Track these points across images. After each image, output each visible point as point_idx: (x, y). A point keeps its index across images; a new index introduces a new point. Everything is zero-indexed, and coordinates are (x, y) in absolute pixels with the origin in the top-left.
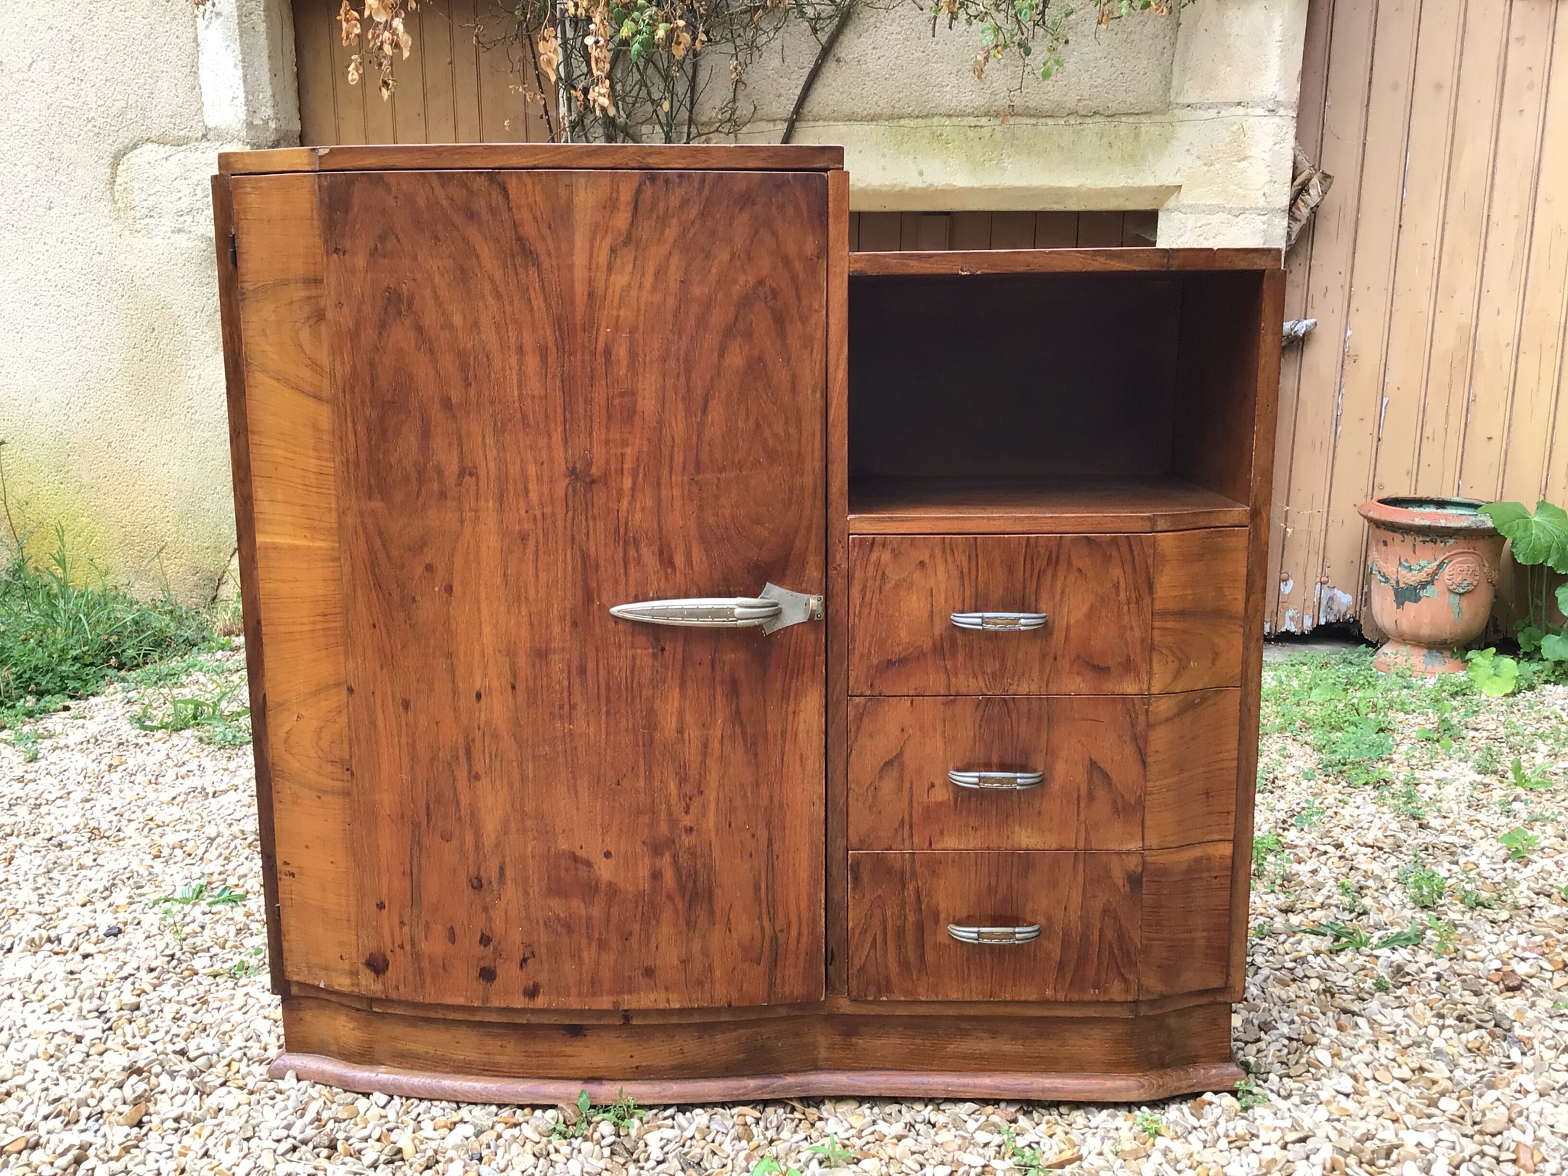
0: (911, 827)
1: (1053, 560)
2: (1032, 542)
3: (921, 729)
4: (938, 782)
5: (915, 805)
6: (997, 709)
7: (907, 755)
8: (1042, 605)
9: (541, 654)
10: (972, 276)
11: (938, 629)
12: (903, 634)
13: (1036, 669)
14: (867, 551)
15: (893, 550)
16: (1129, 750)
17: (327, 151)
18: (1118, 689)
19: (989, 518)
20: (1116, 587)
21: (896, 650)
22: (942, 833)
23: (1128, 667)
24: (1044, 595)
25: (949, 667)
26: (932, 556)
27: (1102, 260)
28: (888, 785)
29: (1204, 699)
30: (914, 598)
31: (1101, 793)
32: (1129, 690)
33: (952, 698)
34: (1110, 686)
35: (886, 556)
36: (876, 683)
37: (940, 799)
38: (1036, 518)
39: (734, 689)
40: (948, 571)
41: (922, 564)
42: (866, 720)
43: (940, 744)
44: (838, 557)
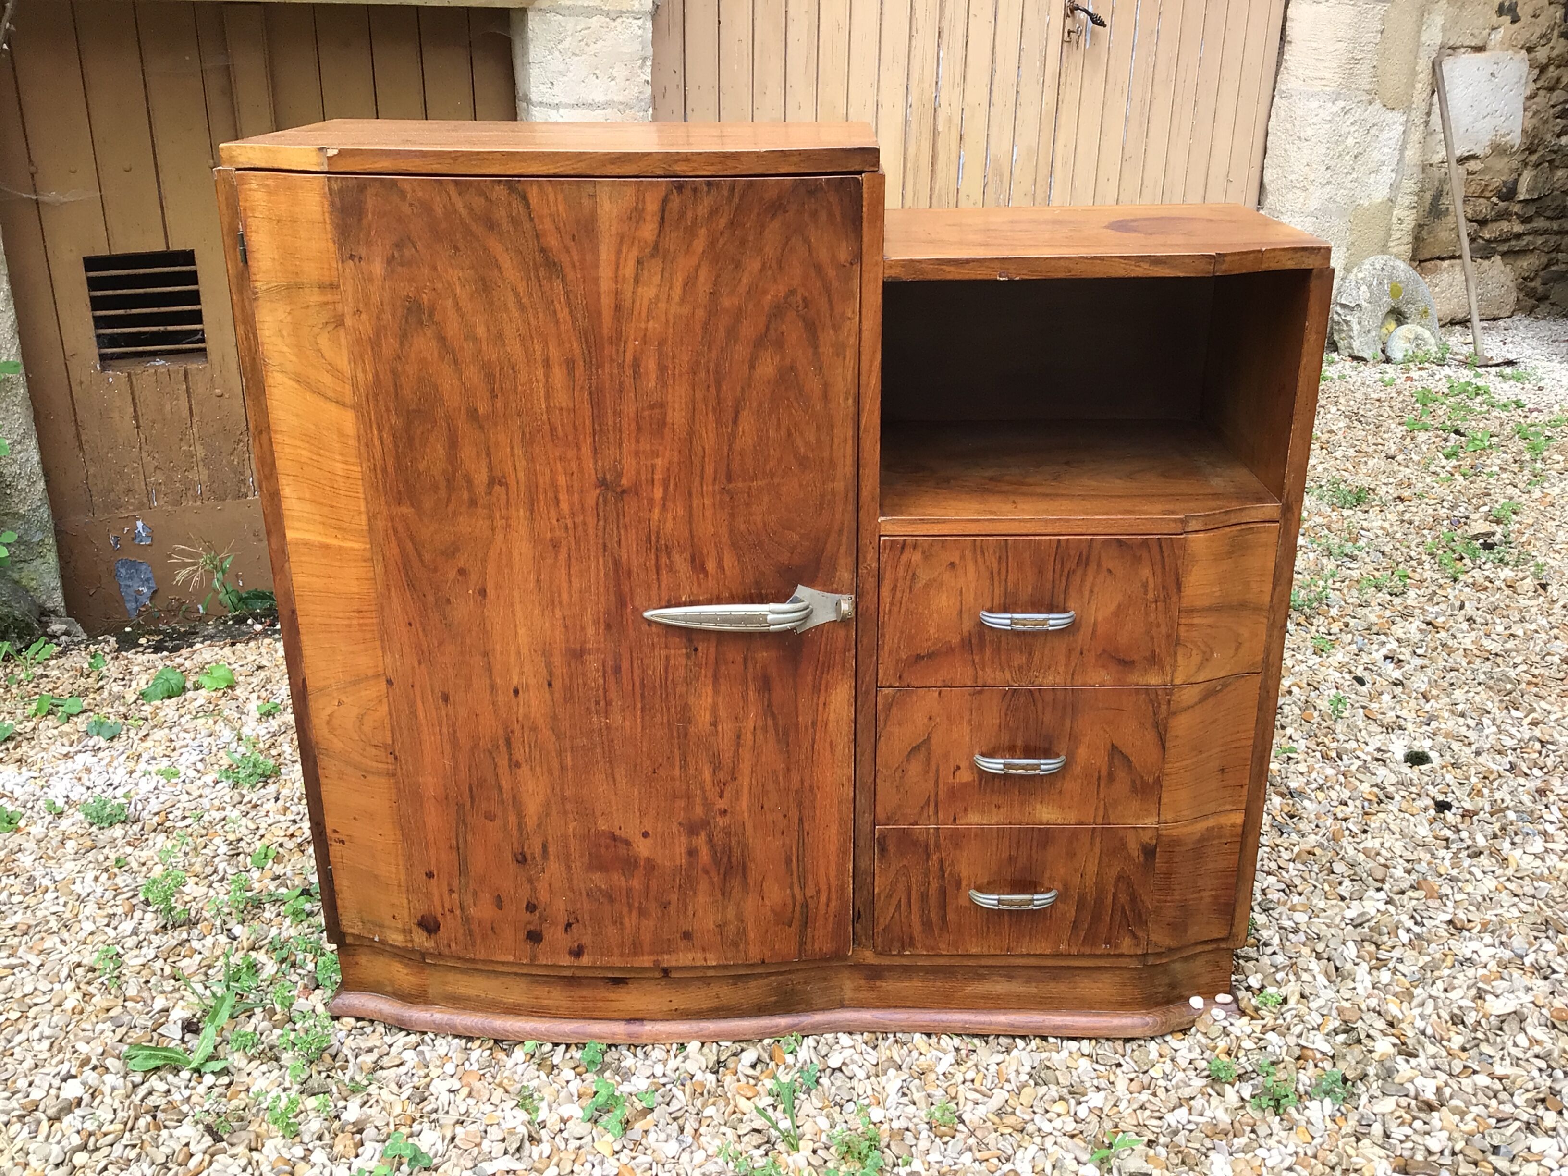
0: (936, 805)
1: (1084, 561)
2: (1063, 544)
3: (949, 718)
4: (964, 764)
5: (941, 786)
6: (1022, 699)
7: (933, 741)
8: (1071, 604)
9: (577, 655)
10: (1011, 282)
11: (967, 625)
12: (932, 631)
13: (1063, 661)
14: (898, 553)
15: (924, 552)
16: (1150, 736)
17: (336, 152)
18: (1141, 681)
19: (1020, 521)
20: (1145, 586)
21: (925, 645)
22: (966, 810)
23: (1153, 660)
24: (1073, 593)
25: (977, 660)
26: (963, 557)
27: (1146, 266)
28: (915, 768)
29: (1225, 686)
30: (944, 598)
31: (1121, 774)
32: (1153, 682)
33: (979, 690)
34: (1136, 678)
35: (917, 557)
36: (905, 675)
37: (965, 780)
38: (1068, 520)
39: (766, 684)
40: (977, 571)
41: (952, 565)
42: (894, 710)
43: (966, 729)
44: (869, 557)
